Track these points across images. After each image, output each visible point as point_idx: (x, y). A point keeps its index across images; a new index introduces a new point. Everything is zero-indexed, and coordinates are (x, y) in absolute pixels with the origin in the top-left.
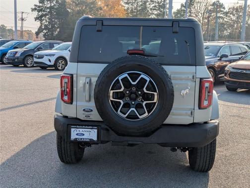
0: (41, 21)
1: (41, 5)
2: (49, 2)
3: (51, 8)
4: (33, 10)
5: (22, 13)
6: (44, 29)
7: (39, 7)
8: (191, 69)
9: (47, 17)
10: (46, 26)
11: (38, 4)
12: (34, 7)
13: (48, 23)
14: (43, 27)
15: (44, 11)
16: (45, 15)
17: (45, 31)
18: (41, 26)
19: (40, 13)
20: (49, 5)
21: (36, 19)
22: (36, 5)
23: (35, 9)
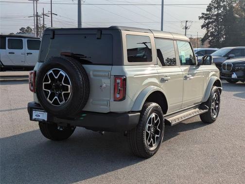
0: (208, 28)
1: (208, 13)
2: (216, 10)
3: (218, 15)
4: (200, 18)
5: (187, 22)
6: (209, 36)
7: (206, 15)
8: (108, 68)
9: (214, 24)
10: (212, 33)
11: (206, 12)
12: (201, 16)
13: (214, 30)
14: (209, 34)
15: (211, 19)
16: (212, 22)
17: (210, 38)
18: (207, 33)
19: (207, 21)
20: (216, 13)
21: (203, 27)
22: (203, 14)
23: (203, 17)
